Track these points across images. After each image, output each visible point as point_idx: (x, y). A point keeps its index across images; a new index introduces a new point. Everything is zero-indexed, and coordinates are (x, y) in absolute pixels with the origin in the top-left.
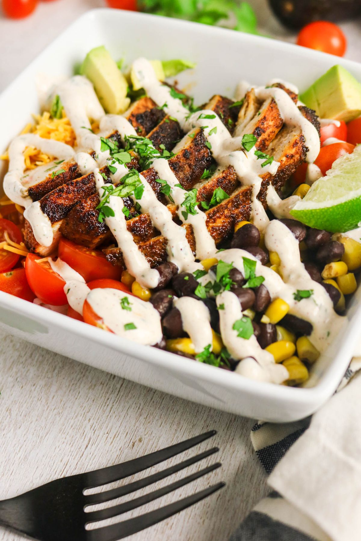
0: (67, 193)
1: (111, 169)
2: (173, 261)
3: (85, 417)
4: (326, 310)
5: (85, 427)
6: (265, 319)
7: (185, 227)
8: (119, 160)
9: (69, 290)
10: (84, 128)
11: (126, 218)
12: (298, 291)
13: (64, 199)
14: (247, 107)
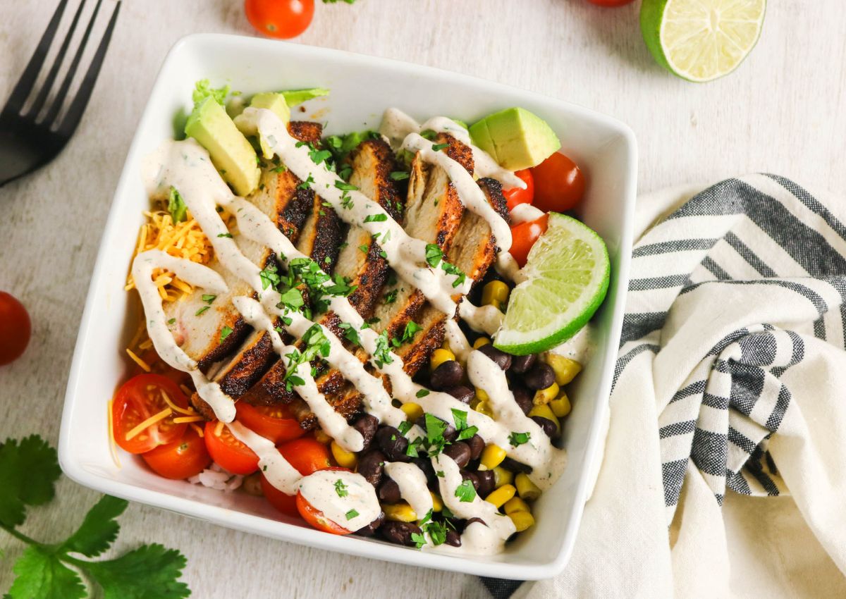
0: (246, 365)
1: (286, 321)
2: (373, 413)
3: (284, 564)
4: (545, 452)
5: (287, 577)
6: (482, 468)
7: (381, 377)
8: (290, 306)
9: (265, 467)
10: (221, 235)
11: (316, 379)
12: (514, 434)
13: (244, 372)
14: (416, 181)
